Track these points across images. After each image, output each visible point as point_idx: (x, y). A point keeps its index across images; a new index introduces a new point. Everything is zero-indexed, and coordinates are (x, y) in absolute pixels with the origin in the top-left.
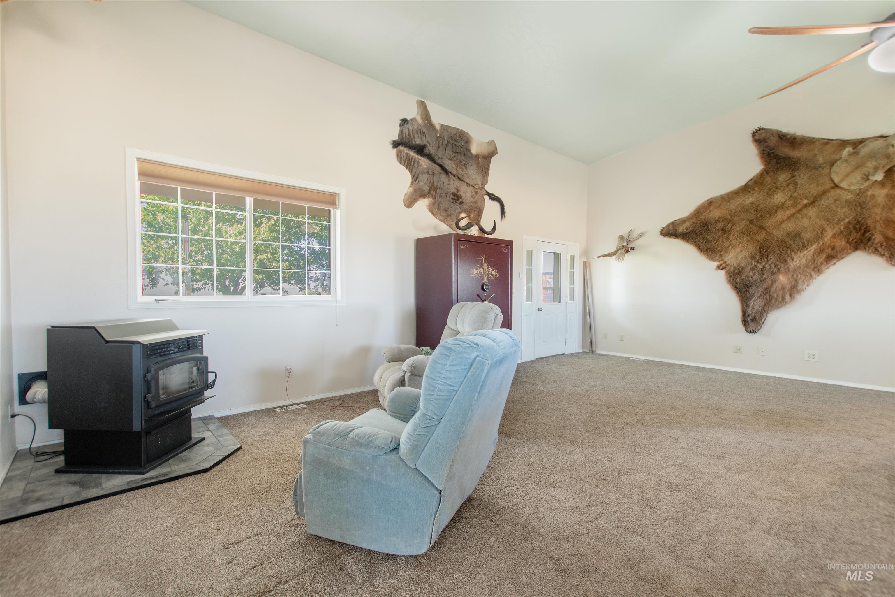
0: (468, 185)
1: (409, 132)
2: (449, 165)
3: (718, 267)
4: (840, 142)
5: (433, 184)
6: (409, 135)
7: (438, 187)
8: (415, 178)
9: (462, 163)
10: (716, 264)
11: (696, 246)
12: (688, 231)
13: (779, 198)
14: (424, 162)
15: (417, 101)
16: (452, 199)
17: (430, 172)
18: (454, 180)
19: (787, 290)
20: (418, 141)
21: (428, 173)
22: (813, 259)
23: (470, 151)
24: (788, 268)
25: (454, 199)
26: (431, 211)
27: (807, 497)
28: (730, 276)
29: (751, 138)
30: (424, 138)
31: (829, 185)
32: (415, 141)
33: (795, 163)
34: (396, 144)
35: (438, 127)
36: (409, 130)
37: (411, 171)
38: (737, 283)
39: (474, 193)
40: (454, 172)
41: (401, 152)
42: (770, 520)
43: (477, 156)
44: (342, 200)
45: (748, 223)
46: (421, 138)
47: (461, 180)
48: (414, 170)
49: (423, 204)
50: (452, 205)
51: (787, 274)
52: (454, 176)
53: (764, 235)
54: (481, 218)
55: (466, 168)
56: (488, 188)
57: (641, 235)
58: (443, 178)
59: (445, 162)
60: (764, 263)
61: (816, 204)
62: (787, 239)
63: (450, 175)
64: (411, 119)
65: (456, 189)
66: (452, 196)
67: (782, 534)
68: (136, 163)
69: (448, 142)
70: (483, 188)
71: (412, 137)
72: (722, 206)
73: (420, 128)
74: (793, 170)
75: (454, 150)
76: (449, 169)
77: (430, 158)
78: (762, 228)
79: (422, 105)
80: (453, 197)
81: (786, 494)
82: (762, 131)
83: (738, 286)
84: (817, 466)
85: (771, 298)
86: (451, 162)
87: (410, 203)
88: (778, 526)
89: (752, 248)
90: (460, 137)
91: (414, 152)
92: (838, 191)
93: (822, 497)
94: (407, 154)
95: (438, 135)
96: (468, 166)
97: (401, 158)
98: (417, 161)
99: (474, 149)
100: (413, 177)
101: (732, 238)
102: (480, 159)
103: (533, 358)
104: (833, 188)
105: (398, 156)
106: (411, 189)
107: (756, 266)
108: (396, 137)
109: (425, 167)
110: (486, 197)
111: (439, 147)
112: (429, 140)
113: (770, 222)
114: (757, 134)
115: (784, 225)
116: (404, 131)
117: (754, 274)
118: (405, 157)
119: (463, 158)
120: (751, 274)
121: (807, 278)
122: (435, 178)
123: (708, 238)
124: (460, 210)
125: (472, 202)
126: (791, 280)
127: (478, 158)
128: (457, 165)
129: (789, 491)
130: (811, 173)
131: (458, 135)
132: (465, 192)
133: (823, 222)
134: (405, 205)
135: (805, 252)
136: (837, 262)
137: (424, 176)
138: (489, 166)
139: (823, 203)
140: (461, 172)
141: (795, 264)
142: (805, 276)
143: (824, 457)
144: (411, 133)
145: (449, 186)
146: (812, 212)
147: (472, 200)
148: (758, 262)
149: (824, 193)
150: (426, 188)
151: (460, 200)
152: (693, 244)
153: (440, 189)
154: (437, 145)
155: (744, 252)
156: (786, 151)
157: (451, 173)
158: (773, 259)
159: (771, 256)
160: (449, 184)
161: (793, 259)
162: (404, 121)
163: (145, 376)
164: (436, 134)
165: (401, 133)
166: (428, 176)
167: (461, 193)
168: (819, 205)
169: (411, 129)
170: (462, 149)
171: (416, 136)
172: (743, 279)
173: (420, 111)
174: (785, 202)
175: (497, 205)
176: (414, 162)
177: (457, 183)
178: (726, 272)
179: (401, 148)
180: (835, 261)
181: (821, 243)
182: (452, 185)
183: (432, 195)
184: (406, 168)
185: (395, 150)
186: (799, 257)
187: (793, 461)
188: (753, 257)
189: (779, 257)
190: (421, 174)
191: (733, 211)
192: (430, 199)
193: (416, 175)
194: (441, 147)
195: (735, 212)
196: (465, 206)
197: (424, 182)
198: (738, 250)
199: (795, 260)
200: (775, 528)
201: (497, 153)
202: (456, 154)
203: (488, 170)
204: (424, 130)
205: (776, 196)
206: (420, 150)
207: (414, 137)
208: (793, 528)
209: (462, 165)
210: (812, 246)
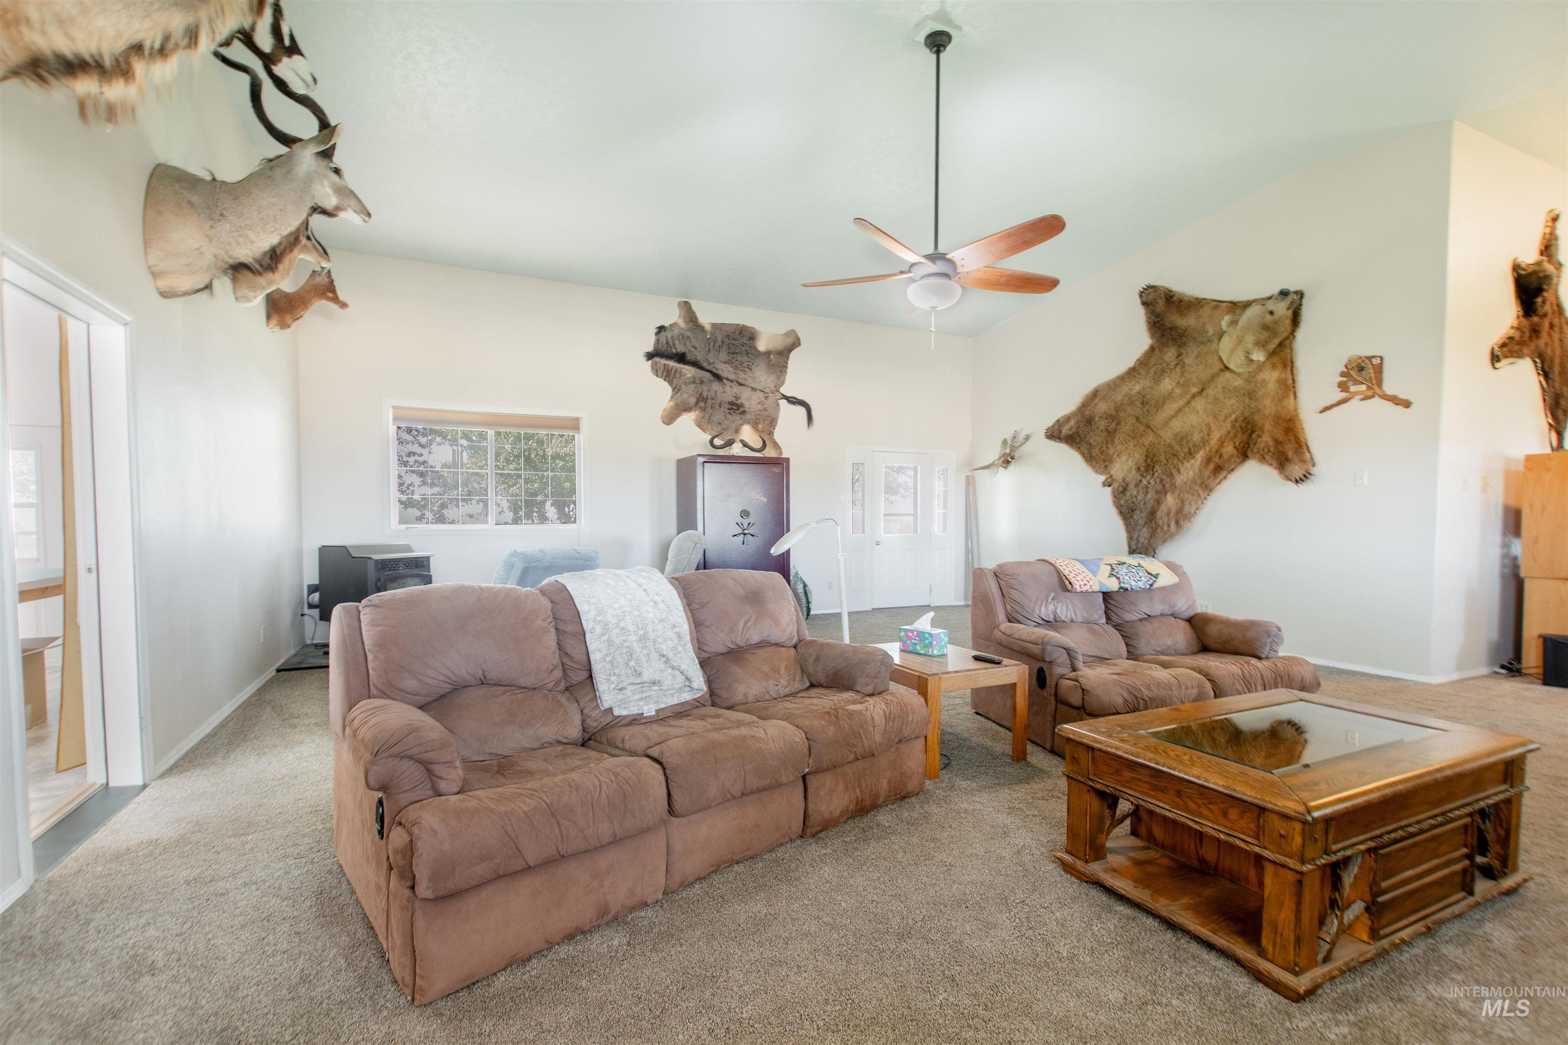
0: (753, 389)
1: (667, 340)
2: (725, 370)
3: (1104, 485)
4: (1230, 305)
5: (701, 395)
6: (667, 343)
7: (709, 397)
8: (676, 390)
9: (745, 365)
10: (1102, 478)
11: (1080, 453)
12: (1071, 433)
13: (1167, 385)
14: (689, 371)
15: (679, 305)
16: (728, 409)
17: (697, 381)
18: (731, 387)
19: (1172, 514)
20: (680, 348)
21: (694, 382)
22: (1200, 471)
23: (755, 348)
24: (1174, 483)
25: (732, 409)
26: (699, 426)
28: (1115, 496)
29: (1138, 300)
30: (688, 344)
31: (1218, 366)
32: (676, 349)
33: (1181, 336)
34: (650, 356)
35: (708, 327)
36: (667, 337)
37: (671, 383)
38: (1121, 506)
39: (763, 399)
40: (732, 377)
41: (656, 364)
43: (768, 353)
44: (584, 425)
45: (1134, 421)
46: (685, 344)
47: (741, 384)
48: (675, 381)
49: (688, 420)
50: (729, 416)
51: (1173, 492)
52: (732, 382)
53: (1151, 438)
54: (774, 429)
55: (751, 369)
56: (784, 390)
57: (1027, 438)
58: (716, 386)
59: (717, 366)
60: (1148, 478)
61: (1205, 393)
62: (1174, 443)
63: (725, 381)
64: (670, 325)
65: (735, 397)
66: (728, 406)
68: (391, 410)
69: (723, 343)
70: (778, 391)
71: (671, 344)
72: (1107, 397)
73: (682, 332)
74: (1180, 346)
75: (732, 350)
76: (724, 374)
77: (695, 364)
78: (1149, 427)
79: (686, 307)
80: (730, 407)
82: (1150, 290)
83: (1123, 510)
85: (1157, 525)
86: (727, 365)
87: (670, 418)
89: (1139, 456)
90: (740, 333)
91: (675, 361)
92: (1228, 374)
94: (665, 365)
95: (709, 337)
96: (753, 367)
97: (657, 370)
98: (679, 370)
99: (762, 345)
100: (673, 390)
101: (1116, 441)
102: (772, 356)
103: (868, 608)
104: (1222, 370)
105: (652, 368)
106: (672, 404)
107: (1141, 481)
108: (650, 348)
109: (690, 376)
110: (783, 403)
111: (709, 350)
112: (696, 344)
113: (1158, 419)
114: (1143, 294)
115: (1172, 424)
116: (661, 340)
117: (1138, 493)
118: (662, 369)
119: (745, 358)
120: (1135, 493)
121: (1194, 498)
122: (705, 388)
123: (1092, 442)
124: (741, 422)
125: (760, 410)
126: (1177, 501)
127: (769, 357)
128: (736, 368)
130: (1199, 349)
131: (737, 332)
132: (749, 399)
133: (1211, 419)
134: (664, 422)
135: (1193, 461)
136: (1229, 475)
137: (690, 386)
138: (787, 363)
139: (1210, 391)
140: (742, 375)
141: (1182, 478)
142: (1193, 495)
144: (670, 340)
145: (724, 395)
146: (1200, 404)
147: (759, 407)
148: (1142, 476)
149: (1213, 377)
150: (693, 401)
151: (742, 409)
152: (1077, 451)
153: (713, 399)
154: (707, 349)
155: (1130, 462)
156: (1175, 319)
157: (728, 380)
158: (1159, 471)
159: (1157, 467)
160: (724, 392)
161: (1179, 471)
162: (661, 329)
163: (376, 584)
164: (706, 336)
165: (658, 341)
166: (694, 385)
167: (743, 400)
168: (1207, 395)
169: (669, 336)
170: (743, 348)
171: (677, 342)
172: (1128, 500)
173: (683, 314)
174: (1172, 390)
175: (802, 410)
176: (675, 372)
177: (736, 389)
178: (1113, 492)
179: (657, 359)
180: (1224, 474)
181: (1208, 449)
182: (728, 392)
183: (700, 408)
184: (665, 380)
185: (650, 362)
186: (1186, 468)
188: (1138, 469)
189: (1166, 469)
190: (685, 384)
191: (1119, 403)
192: (697, 412)
193: (678, 387)
194: (712, 350)
195: (1121, 405)
196: (748, 416)
197: (689, 394)
198: (1124, 458)
199: (1182, 472)
201: (799, 344)
202: (735, 356)
203: (786, 367)
204: (688, 334)
205: (1163, 383)
206: (681, 358)
207: (674, 345)
209: (744, 367)
210: (1198, 453)
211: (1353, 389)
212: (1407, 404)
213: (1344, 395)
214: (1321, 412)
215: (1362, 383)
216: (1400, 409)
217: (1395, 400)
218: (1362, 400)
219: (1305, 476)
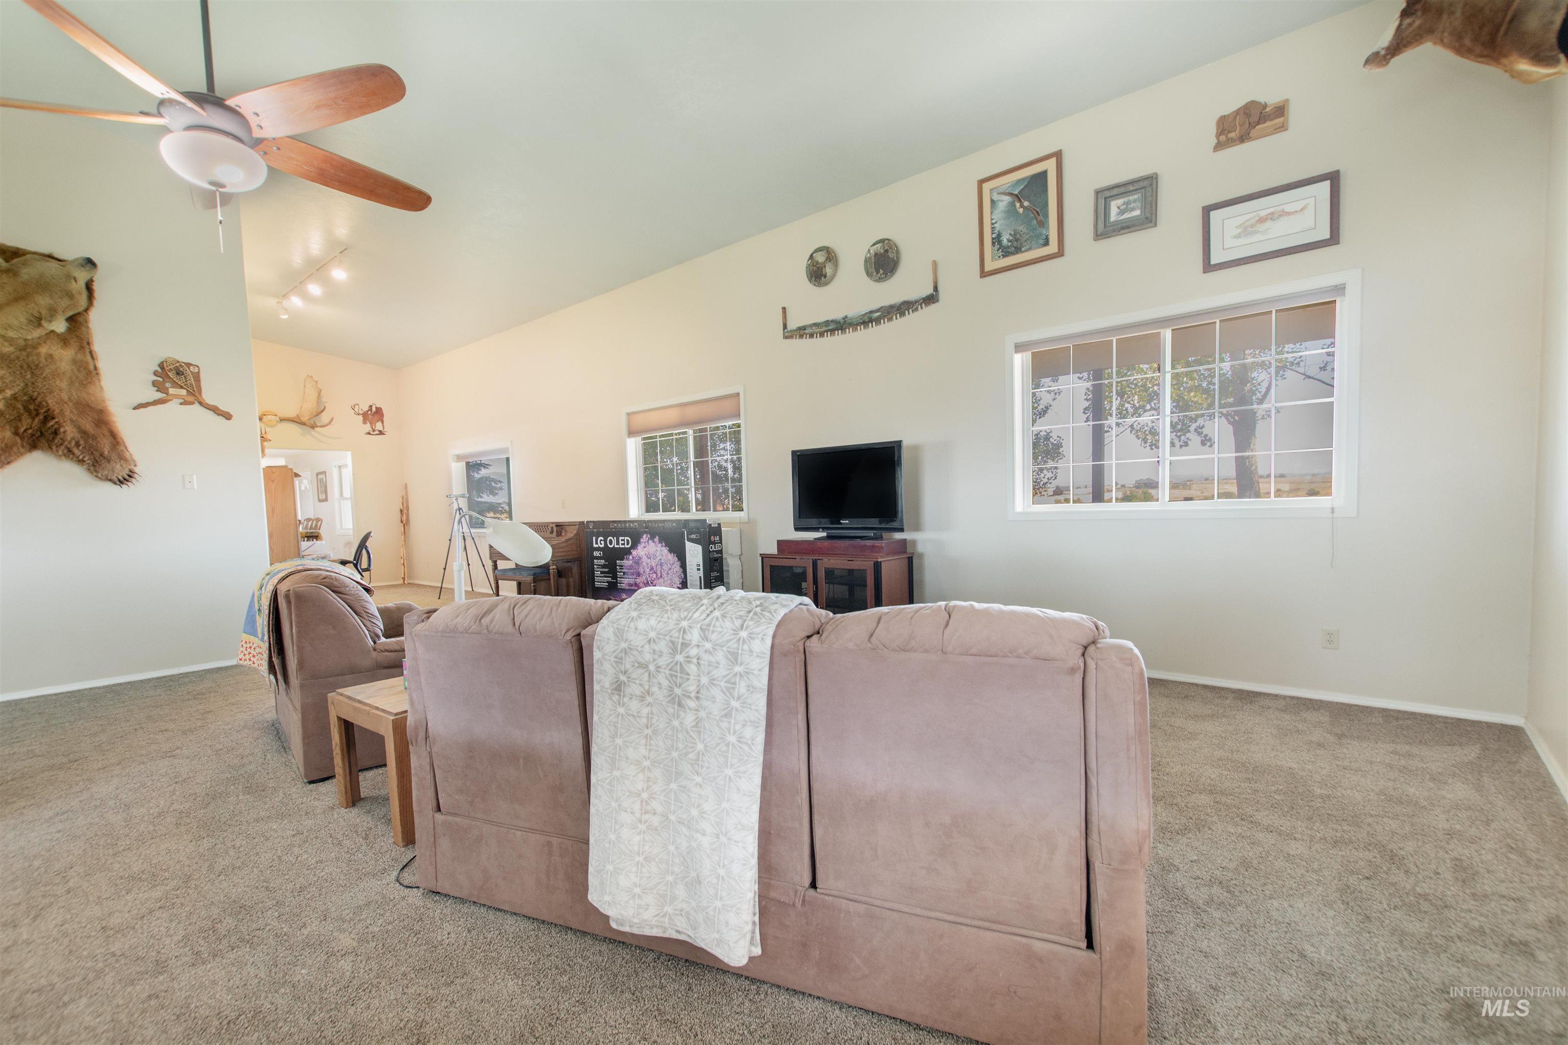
27: (189, 878)
42: (181, 944)
67: (221, 947)
81: (158, 893)
84: (152, 828)
88: (202, 942)
93: (207, 864)
129: (155, 886)
143: (143, 810)
187: (109, 841)
200: (203, 949)
208: (222, 929)
211: (172, 391)
212: (228, 416)
213: (159, 395)
214: (134, 409)
215: (182, 387)
216: (221, 420)
217: (215, 410)
218: (181, 404)
219: (130, 476)
